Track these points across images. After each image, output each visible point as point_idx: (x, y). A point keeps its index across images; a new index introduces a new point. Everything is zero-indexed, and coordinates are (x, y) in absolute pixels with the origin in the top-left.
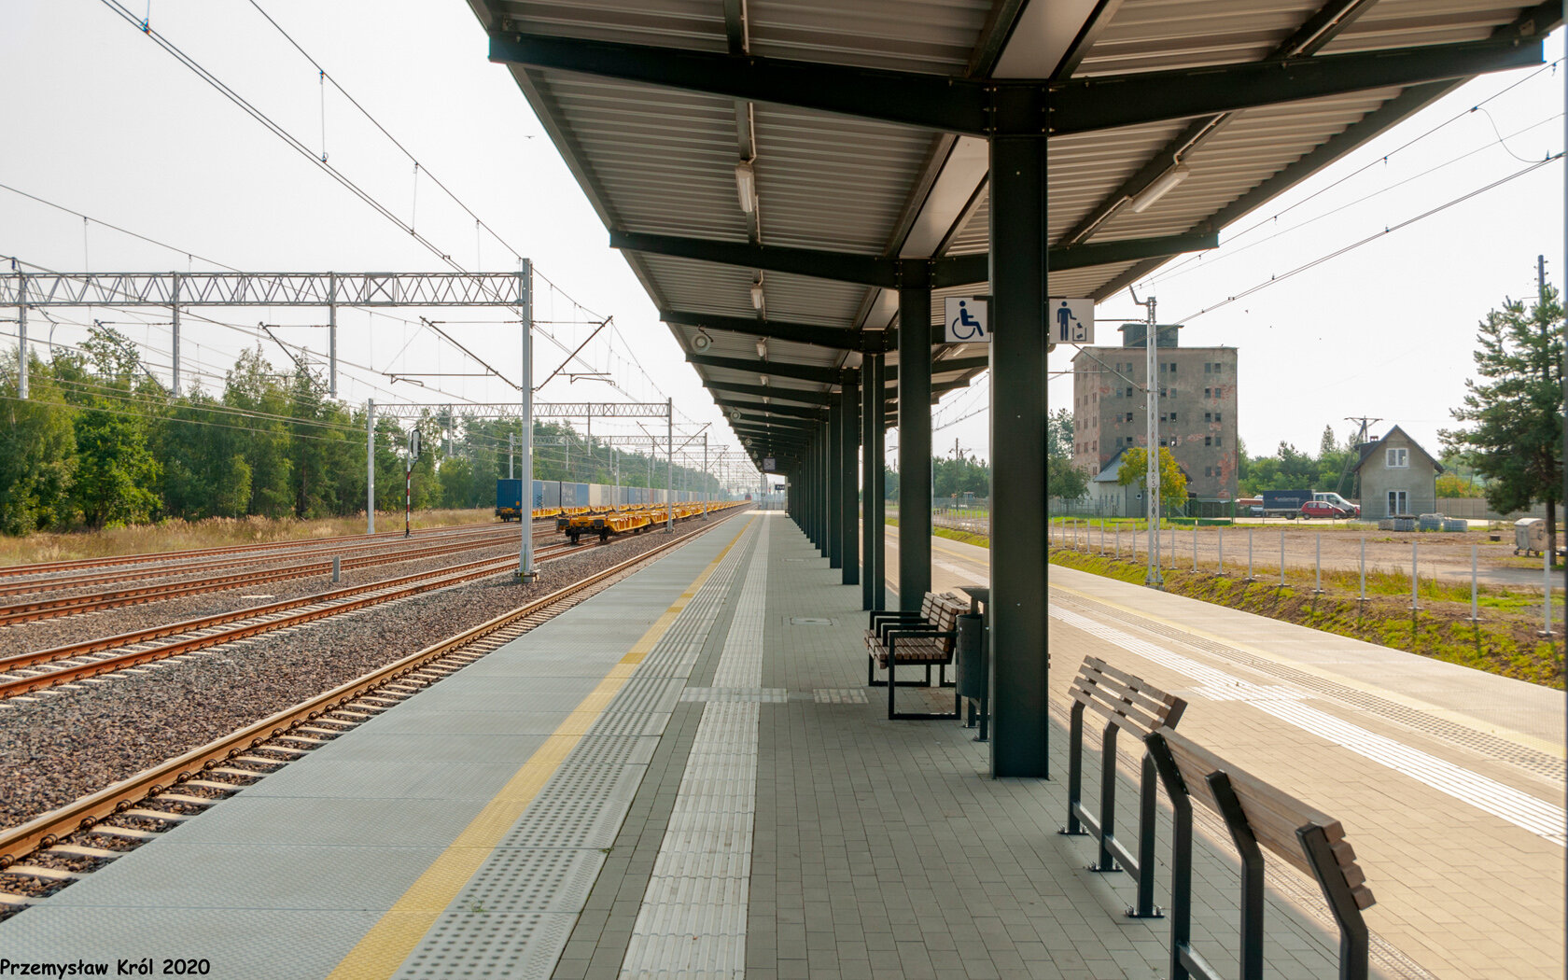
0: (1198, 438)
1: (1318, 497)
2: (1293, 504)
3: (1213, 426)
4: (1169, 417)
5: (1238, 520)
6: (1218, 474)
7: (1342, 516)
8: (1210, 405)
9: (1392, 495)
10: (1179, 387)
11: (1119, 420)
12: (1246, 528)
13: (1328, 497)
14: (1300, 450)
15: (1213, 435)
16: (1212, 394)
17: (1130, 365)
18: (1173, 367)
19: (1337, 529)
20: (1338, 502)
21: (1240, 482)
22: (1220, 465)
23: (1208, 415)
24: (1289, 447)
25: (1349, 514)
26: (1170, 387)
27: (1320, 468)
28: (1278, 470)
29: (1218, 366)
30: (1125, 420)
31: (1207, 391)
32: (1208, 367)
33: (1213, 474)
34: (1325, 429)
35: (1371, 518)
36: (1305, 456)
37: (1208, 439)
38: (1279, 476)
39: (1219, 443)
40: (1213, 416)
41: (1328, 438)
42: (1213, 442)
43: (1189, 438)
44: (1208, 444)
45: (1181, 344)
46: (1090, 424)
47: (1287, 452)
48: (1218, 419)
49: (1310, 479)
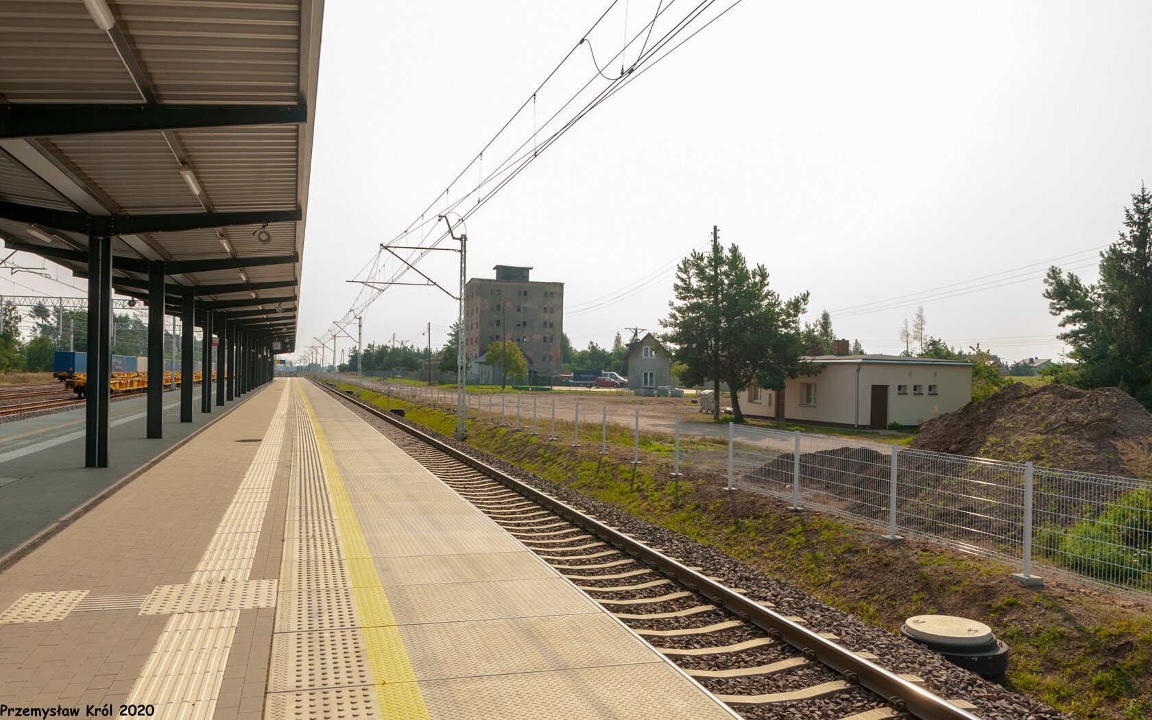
0: (539, 337)
1: (605, 374)
2: (592, 379)
3: (548, 330)
4: (522, 324)
5: (555, 388)
6: (551, 360)
7: (618, 386)
8: (547, 317)
9: (646, 375)
10: (528, 305)
11: (492, 325)
12: (559, 393)
13: (611, 374)
14: (601, 347)
15: (548, 336)
16: (548, 310)
17: (499, 291)
18: (525, 293)
19: (611, 394)
20: (616, 378)
21: (563, 365)
22: (552, 354)
23: (545, 323)
24: (595, 345)
25: (622, 385)
26: (523, 305)
27: (612, 357)
28: (588, 358)
29: (552, 293)
30: (495, 325)
31: (545, 309)
32: (546, 294)
33: (548, 360)
34: (616, 335)
35: (631, 388)
36: (604, 350)
37: (545, 338)
38: (588, 362)
39: (551, 341)
40: (548, 324)
41: (618, 340)
42: (548, 339)
43: (534, 337)
44: (545, 341)
45: (530, 280)
46: (474, 326)
47: (593, 347)
48: (551, 326)
49: (606, 364)
